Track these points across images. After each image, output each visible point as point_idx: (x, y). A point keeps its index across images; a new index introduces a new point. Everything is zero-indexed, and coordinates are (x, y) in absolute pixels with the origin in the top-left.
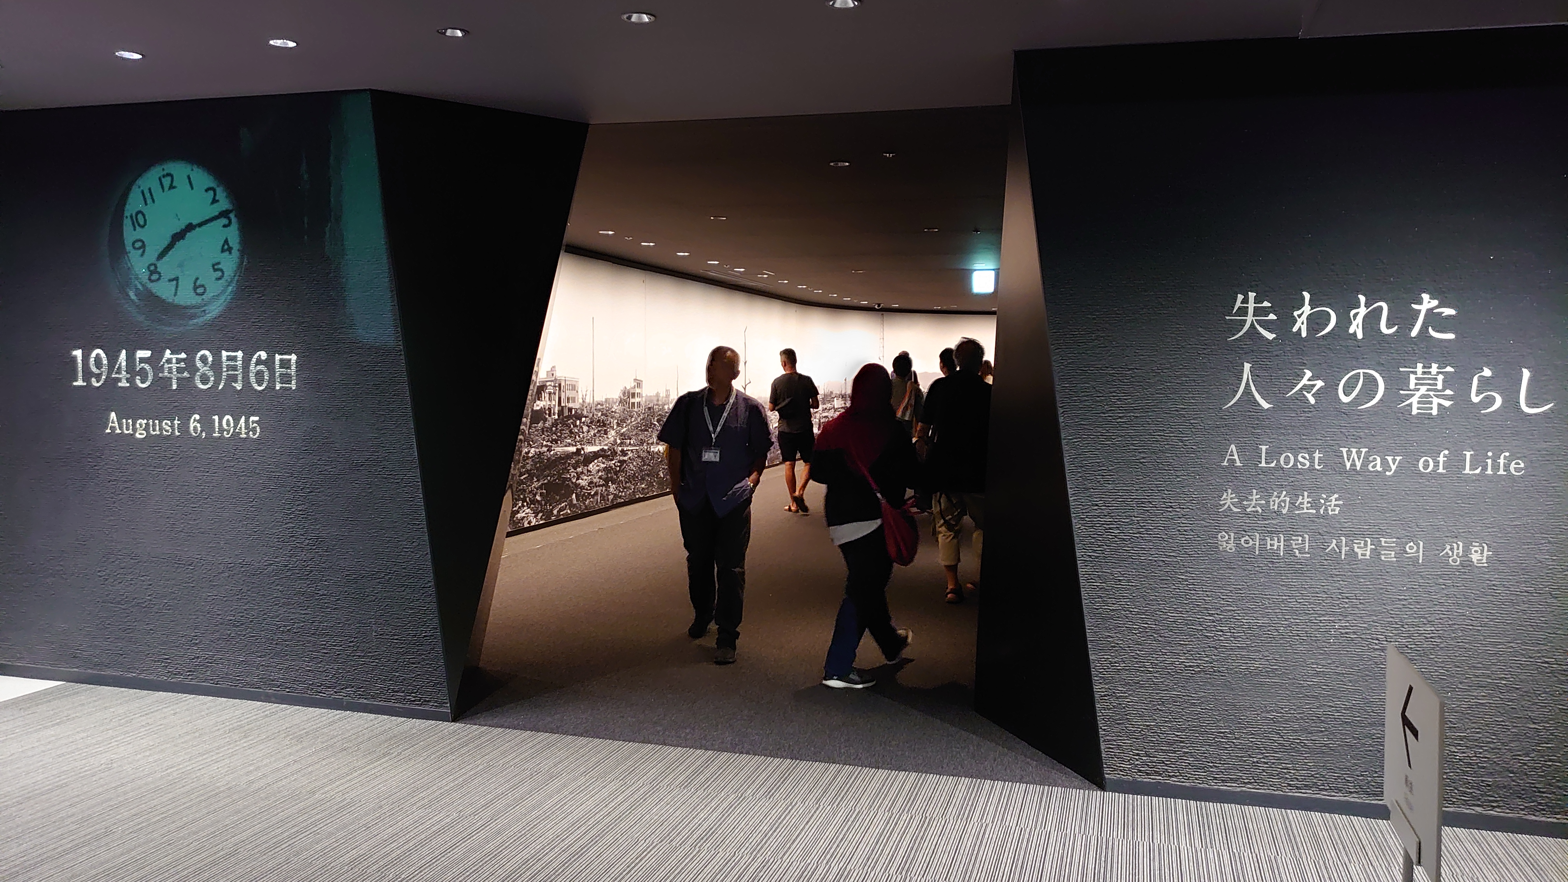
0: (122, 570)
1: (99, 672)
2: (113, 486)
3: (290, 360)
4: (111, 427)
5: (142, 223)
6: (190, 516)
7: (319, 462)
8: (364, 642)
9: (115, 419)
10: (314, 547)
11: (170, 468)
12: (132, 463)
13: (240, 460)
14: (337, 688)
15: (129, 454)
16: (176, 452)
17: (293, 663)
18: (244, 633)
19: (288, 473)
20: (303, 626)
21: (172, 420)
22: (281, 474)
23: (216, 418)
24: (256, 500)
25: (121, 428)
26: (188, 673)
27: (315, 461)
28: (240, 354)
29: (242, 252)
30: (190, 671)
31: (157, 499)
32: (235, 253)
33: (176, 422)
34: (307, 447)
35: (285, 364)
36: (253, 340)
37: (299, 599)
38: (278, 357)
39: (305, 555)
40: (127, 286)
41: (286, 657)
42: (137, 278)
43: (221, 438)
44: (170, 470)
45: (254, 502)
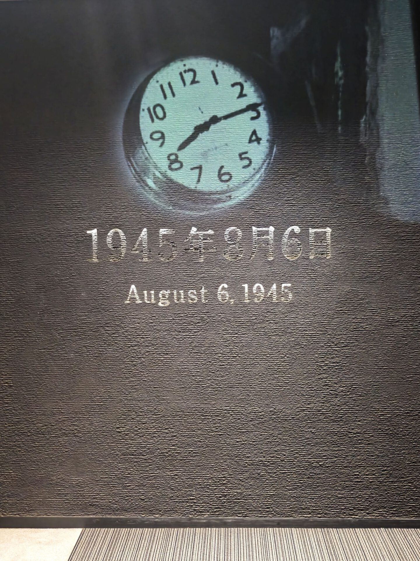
0: (143, 425)
1: (118, 517)
2: (133, 351)
3: (325, 233)
4: (131, 298)
5: (161, 115)
6: (218, 373)
7: (354, 321)
8: (397, 469)
9: (135, 291)
10: (348, 393)
11: (195, 332)
12: (155, 329)
13: (272, 321)
14: (370, 510)
15: (152, 321)
16: (203, 317)
17: (325, 493)
18: (275, 471)
19: (322, 331)
20: (336, 461)
21: (199, 289)
22: (315, 332)
23: (246, 286)
24: (287, 356)
25: (142, 298)
26: (215, 510)
27: (350, 320)
28: (272, 229)
29: (272, 142)
30: (216, 508)
31: (182, 360)
32: (264, 143)
33: (203, 291)
34: (341, 307)
35: (320, 237)
36: (286, 217)
37: (332, 438)
38: (311, 231)
39: (339, 401)
40: (145, 174)
41: (319, 488)
42: (156, 167)
43: (252, 303)
44: (196, 334)
45: (286, 358)
